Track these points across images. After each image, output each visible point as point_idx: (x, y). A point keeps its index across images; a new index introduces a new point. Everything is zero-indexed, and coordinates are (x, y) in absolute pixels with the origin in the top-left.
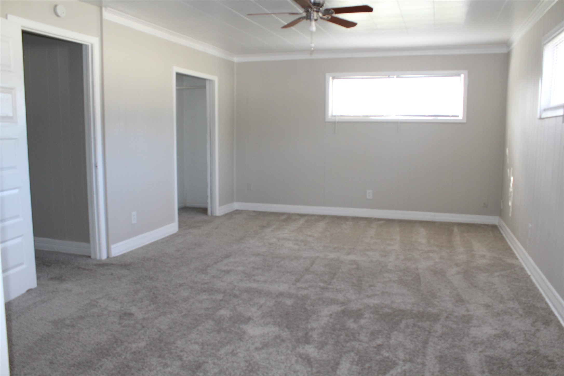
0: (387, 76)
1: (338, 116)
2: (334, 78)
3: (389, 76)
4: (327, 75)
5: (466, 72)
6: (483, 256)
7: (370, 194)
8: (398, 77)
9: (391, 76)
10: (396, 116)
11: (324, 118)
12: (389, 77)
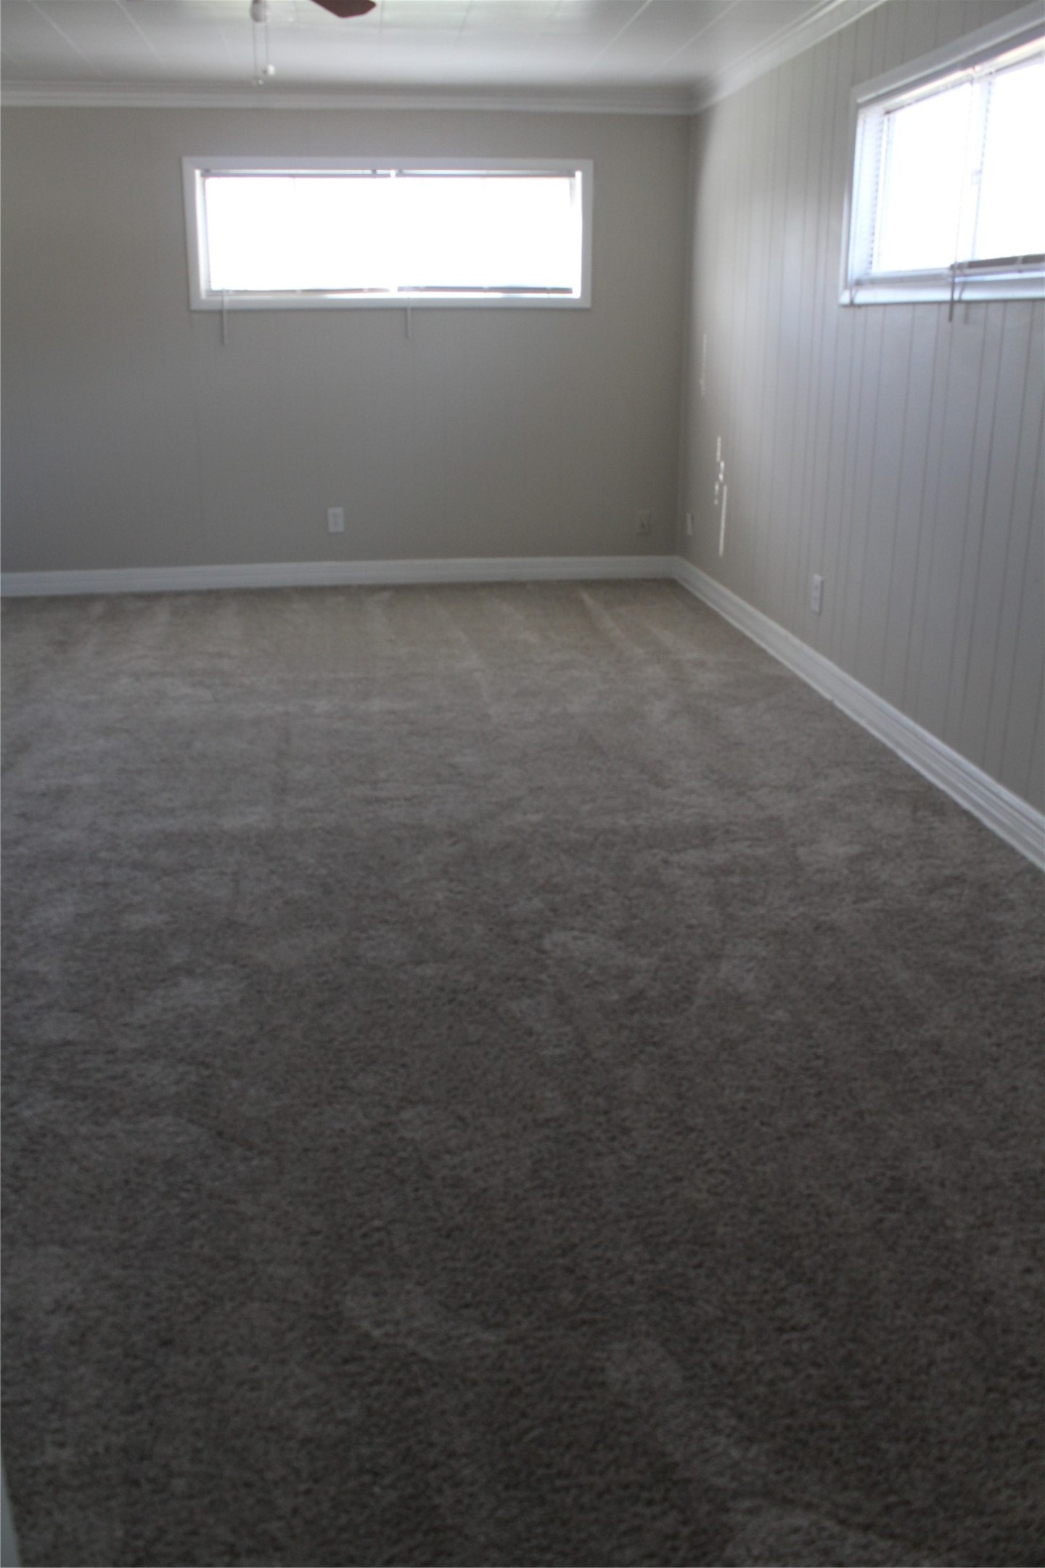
0: (369, 172)
1: (228, 291)
2: (207, 173)
3: (374, 171)
4: (187, 161)
5: (589, 164)
6: (701, 664)
7: (337, 518)
8: (400, 174)
9: (379, 172)
10: (400, 289)
11: (188, 300)
12: (374, 175)
